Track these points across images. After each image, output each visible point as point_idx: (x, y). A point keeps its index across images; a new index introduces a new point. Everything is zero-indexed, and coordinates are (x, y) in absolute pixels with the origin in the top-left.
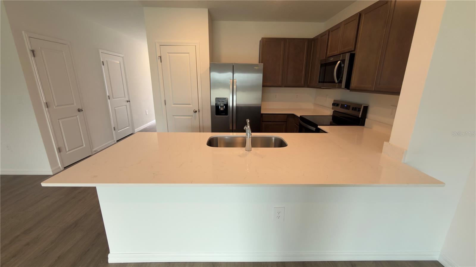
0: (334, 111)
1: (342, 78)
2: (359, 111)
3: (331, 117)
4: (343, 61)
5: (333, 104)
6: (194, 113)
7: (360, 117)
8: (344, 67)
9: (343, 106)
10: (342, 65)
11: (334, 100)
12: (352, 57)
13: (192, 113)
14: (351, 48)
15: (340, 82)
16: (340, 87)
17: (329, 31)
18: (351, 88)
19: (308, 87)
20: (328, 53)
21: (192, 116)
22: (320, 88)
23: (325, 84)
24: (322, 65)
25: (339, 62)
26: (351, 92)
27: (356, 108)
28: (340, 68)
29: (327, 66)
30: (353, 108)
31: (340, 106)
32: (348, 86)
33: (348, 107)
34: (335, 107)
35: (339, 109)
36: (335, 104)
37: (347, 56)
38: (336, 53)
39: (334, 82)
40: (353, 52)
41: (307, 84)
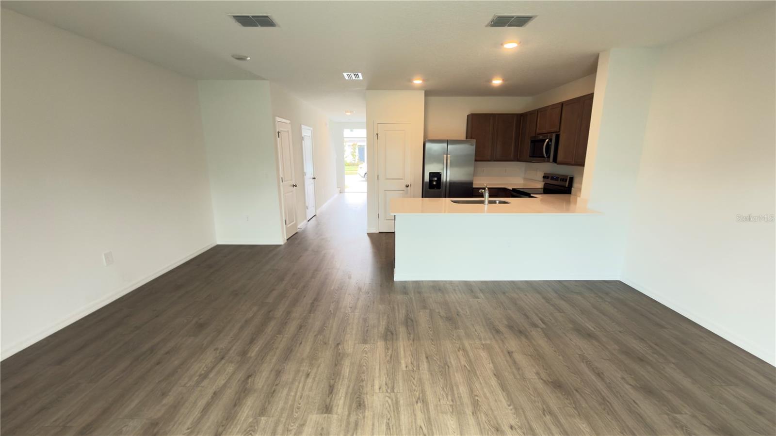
0: (544, 184)
1: (550, 153)
2: (566, 181)
3: (542, 190)
4: (551, 140)
5: (544, 177)
6: (406, 188)
7: (567, 186)
8: (551, 144)
9: (552, 178)
10: (550, 143)
11: (545, 174)
12: (558, 137)
13: (404, 188)
14: (556, 129)
15: (549, 157)
16: (549, 161)
17: (538, 111)
18: (557, 162)
19: (518, 160)
20: (538, 131)
21: (404, 191)
22: (531, 162)
23: (535, 158)
24: (532, 142)
25: (547, 140)
26: (558, 165)
27: (564, 179)
28: (548, 146)
29: (537, 143)
30: (561, 179)
31: (550, 178)
32: (555, 160)
33: (557, 179)
34: (546, 179)
35: (549, 181)
36: (546, 176)
37: (554, 136)
38: (544, 131)
39: (544, 157)
40: (558, 133)
41: (518, 158)
